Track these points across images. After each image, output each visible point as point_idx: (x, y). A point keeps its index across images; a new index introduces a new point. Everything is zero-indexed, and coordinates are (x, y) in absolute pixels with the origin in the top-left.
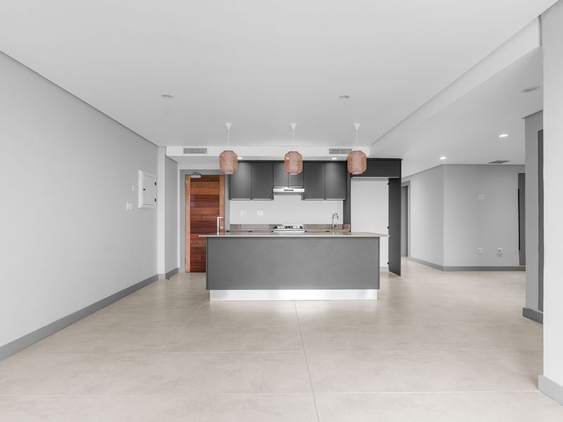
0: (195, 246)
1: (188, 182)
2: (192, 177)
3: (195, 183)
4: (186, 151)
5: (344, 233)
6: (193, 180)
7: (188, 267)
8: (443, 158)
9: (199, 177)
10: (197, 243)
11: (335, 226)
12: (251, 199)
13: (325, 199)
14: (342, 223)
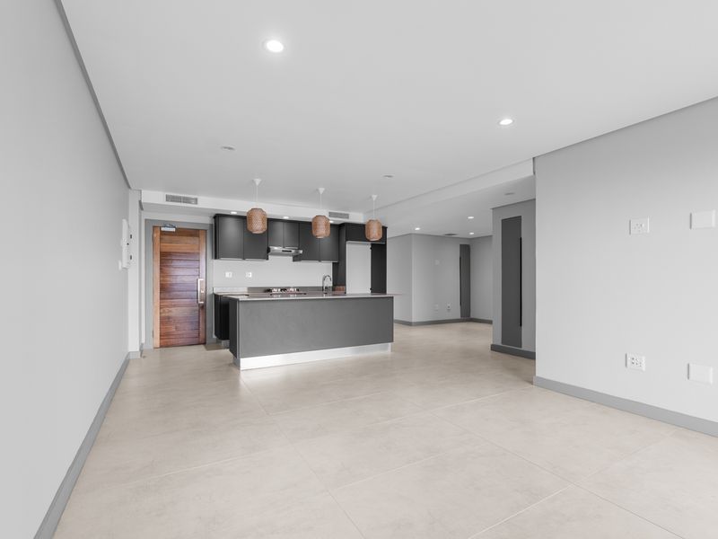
0: (167, 315)
1: (157, 235)
2: (163, 229)
3: (166, 238)
4: (169, 198)
5: (334, 295)
6: (163, 233)
7: (157, 342)
8: (417, 229)
9: (174, 230)
10: (170, 311)
11: (326, 288)
12: (244, 259)
13: (320, 261)
14: (331, 285)
